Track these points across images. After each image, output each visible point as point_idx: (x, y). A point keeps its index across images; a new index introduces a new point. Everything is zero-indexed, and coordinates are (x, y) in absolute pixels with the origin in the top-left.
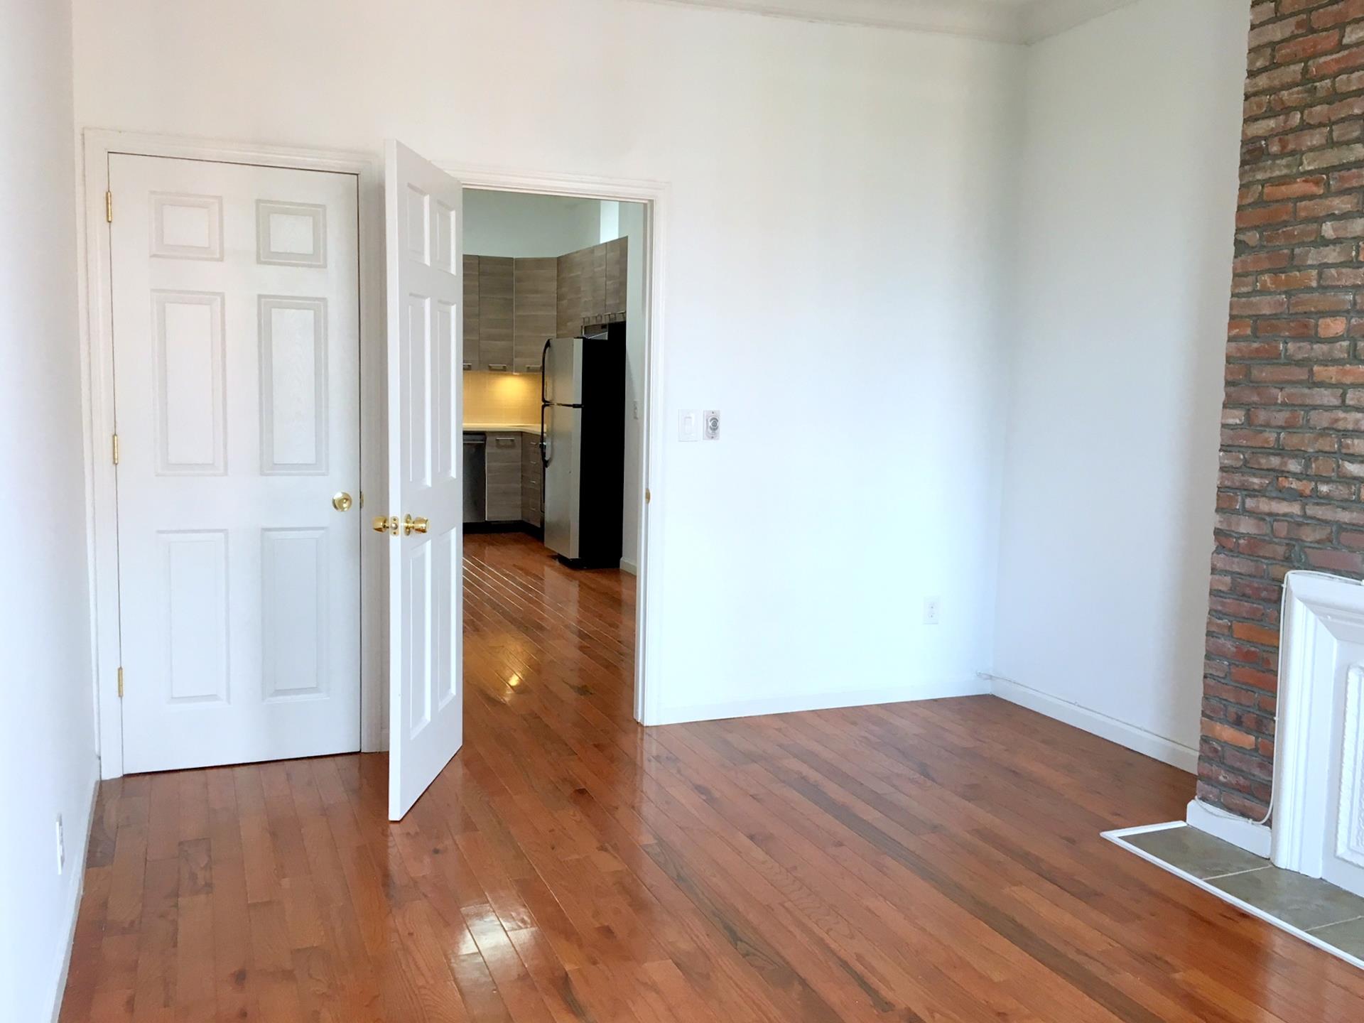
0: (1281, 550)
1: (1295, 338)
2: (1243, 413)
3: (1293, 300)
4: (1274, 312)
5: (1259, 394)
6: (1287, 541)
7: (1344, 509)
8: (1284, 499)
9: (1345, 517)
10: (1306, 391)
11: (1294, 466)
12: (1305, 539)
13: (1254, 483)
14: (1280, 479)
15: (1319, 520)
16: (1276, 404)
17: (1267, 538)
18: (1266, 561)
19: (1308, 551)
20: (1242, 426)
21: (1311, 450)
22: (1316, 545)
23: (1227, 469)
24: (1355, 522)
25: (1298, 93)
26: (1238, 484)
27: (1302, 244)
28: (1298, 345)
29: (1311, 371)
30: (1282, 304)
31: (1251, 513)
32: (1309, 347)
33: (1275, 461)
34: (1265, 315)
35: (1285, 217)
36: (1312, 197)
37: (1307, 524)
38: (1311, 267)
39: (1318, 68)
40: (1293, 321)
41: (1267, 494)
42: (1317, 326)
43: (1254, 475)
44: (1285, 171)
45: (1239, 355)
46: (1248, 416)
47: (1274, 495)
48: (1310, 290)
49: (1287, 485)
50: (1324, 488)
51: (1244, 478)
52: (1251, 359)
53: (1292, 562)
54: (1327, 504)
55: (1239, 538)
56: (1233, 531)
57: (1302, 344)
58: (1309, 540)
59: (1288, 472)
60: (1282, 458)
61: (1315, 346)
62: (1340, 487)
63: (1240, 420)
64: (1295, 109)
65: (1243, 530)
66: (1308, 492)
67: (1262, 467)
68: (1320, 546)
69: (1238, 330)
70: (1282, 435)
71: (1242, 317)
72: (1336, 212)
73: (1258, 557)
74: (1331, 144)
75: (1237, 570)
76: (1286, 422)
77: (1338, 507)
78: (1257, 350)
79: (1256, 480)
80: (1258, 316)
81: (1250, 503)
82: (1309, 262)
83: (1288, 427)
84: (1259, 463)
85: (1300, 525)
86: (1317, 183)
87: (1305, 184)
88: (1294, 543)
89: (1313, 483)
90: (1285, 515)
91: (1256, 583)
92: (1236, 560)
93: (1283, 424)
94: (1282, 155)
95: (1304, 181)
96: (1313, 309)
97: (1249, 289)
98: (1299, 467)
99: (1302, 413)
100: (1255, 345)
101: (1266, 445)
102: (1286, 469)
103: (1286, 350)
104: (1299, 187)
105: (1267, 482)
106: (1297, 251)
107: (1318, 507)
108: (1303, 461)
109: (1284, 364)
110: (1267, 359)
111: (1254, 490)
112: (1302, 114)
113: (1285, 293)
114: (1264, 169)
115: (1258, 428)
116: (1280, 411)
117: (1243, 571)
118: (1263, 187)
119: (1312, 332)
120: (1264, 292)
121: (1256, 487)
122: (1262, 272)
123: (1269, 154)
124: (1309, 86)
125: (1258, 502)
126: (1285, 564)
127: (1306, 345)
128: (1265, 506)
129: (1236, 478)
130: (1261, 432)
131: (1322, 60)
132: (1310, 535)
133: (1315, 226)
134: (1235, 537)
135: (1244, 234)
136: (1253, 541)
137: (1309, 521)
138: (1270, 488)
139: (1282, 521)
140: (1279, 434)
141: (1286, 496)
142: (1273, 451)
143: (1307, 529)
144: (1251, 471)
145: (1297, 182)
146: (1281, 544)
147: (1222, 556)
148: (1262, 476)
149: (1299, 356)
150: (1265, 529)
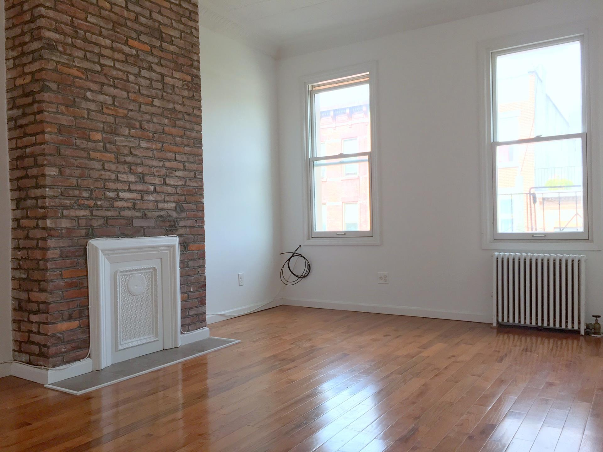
0: (83, 232)
1: (80, 138)
2: (57, 169)
3: (77, 121)
4: (69, 124)
5: (65, 161)
6: (85, 228)
7: (108, 210)
8: (81, 209)
9: (109, 214)
10: (87, 162)
11: (85, 194)
12: (94, 225)
13: (67, 203)
14: (79, 200)
15: (98, 216)
16: (74, 166)
17: (76, 227)
18: (76, 238)
19: (95, 230)
20: (58, 176)
21: (92, 187)
22: (98, 227)
23: (51, 197)
24: (113, 215)
25: (70, 29)
26: (58, 204)
27: (78, 97)
28: (81, 141)
29: (89, 153)
30: (72, 122)
31: (67, 217)
32: (86, 143)
33: (77, 192)
34: (64, 125)
35: (70, 83)
36: (81, 79)
37: (94, 219)
38: (84, 109)
39: (78, 23)
40: (78, 130)
41: (74, 208)
42: (89, 135)
43: (66, 199)
44: (67, 62)
45: (52, 141)
46: (60, 172)
47: (76, 207)
48: (84, 118)
49: (83, 203)
50: (99, 203)
51: (61, 201)
52: (59, 144)
53: (89, 236)
54: (101, 209)
55: (62, 230)
56: (58, 227)
57: (84, 141)
59: (83, 197)
60: (80, 191)
61: (89, 143)
62: (106, 202)
63: (56, 173)
64: (69, 36)
65: (64, 225)
66: (92, 205)
67: (70, 195)
68: (100, 227)
69: (50, 129)
70: (79, 181)
71: (52, 123)
72: (92, 89)
73: (73, 237)
74: (86, 58)
75: (63, 245)
76: (80, 175)
77: (106, 210)
78: (62, 140)
79: (68, 202)
80: (61, 125)
81: (66, 213)
82: (83, 106)
83: (81, 177)
84: (69, 194)
85: (91, 220)
86: (83, 73)
87: (77, 71)
88: (88, 228)
89: (94, 201)
90: (83, 216)
91: (72, 249)
92: (61, 241)
93: (79, 176)
94: (64, 53)
95: (76, 70)
96: (87, 127)
97: (55, 110)
98: (87, 195)
99: (87, 171)
100: (61, 138)
101: (72, 185)
102: (81, 196)
103: (76, 143)
104: (74, 72)
105: (73, 202)
106: (76, 99)
107: (98, 211)
108: (89, 192)
109: (75, 149)
110: (67, 145)
111: (67, 206)
112: (72, 39)
113: (74, 117)
114: (56, 56)
115: (66, 177)
116: (77, 169)
117: (65, 245)
118: (57, 64)
119: (87, 137)
120: (62, 113)
121: (68, 205)
122: (62, 104)
123: (58, 50)
124: (75, 29)
125: (70, 212)
126: (86, 237)
128: (73, 213)
129: (57, 201)
130: (68, 179)
131: (80, 21)
132: (96, 223)
133: (83, 91)
134: (60, 230)
135: (49, 83)
136: (69, 230)
137: (94, 218)
138: (75, 205)
139: (83, 219)
140: (77, 180)
141: (83, 208)
142: (75, 188)
143: (93, 221)
144: (65, 197)
145: (73, 69)
146: (83, 229)
147: (53, 240)
148: (70, 200)
149: (82, 146)
150: (75, 224)
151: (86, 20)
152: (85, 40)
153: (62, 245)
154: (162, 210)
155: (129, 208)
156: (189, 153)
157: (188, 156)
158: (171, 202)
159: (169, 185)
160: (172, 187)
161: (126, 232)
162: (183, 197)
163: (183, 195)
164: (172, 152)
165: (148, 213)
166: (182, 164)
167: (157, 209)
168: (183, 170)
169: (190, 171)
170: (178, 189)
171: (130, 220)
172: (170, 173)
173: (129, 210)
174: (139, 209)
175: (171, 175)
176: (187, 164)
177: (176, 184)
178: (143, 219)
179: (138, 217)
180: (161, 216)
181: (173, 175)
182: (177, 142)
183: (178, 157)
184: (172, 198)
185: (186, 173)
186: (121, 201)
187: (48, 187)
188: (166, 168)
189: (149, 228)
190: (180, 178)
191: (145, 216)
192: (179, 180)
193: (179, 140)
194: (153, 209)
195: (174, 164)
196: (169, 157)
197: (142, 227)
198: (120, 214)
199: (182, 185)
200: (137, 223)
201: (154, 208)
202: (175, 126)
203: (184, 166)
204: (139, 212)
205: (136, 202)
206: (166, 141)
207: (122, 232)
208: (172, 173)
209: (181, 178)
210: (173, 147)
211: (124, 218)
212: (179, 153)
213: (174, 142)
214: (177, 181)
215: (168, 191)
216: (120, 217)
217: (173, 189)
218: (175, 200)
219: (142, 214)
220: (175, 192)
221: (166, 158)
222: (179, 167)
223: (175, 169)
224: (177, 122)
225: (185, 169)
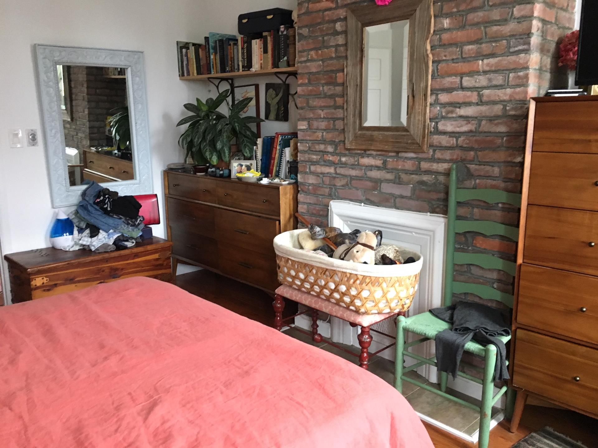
0: (327, 191)
1: (328, 84)
2: (307, 123)
3: (326, 64)
4: (317, 71)
5: (313, 113)
6: (329, 186)
7: (353, 169)
8: (327, 166)
9: (353, 173)
10: (333, 111)
11: (330, 149)
13: (314, 158)
14: (325, 156)
15: (342, 175)
16: (321, 118)
17: (321, 185)
18: (321, 197)
19: (339, 190)
20: (307, 130)
21: (337, 141)
22: (341, 188)
23: (302, 152)
24: (357, 175)
26: (307, 159)
27: (327, 35)
28: (329, 87)
29: (335, 101)
30: (320, 66)
31: (314, 173)
32: (333, 88)
33: (322, 147)
34: (313, 72)
35: (319, 21)
36: (330, 9)
37: (338, 177)
38: (332, 46)
40: (326, 75)
41: (320, 164)
42: (336, 77)
43: (314, 154)
45: (303, 93)
46: (309, 124)
47: (323, 163)
48: (331, 58)
49: (328, 159)
50: (344, 159)
51: (309, 156)
52: (309, 95)
53: (332, 197)
54: (345, 167)
56: (306, 183)
57: (331, 87)
58: (338, 185)
59: (328, 152)
60: (325, 145)
61: (336, 88)
62: (350, 158)
63: (306, 127)
65: (311, 181)
66: (337, 161)
67: (317, 150)
68: (343, 188)
69: (301, 81)
70: (324, 134)
71: (303, 74)
72: (342, 17)
73: (318, 194)
76: (326, 127)
77: (350, 168)
78: (311, 91)
79: (315, 157)
80: (311, 73)
81: (313, 168)
82: (331, 44)
83: (326, 129)
84: (315, 148)
85: (334, 178)
87: (326, 3)
88: (332, 187)
89: (339, 157)
90: (328, 173)
91: (318, 208)
92: (308, 197)
96: (334, 69)
97: (305, 59)
98: (333, 149)
99: (332, 122)
100: (310, 88)
101: (318, 139)
103: (324, 90)
104: (324, 5)
105: (319, 157)
106: (325, 38)
107: (341, 169)
108: (334, 146)
109: (323, 98)
110: (316, 95)
111: (314, 162)
113: (322, 60)
115: (314, 130)
116: (323, 121)
117: (312, 202)
118: (308, 5)
119: (334, 81)
120: (312, 60)
121: (315, 160)
122: (312, 50)
125: (316, 168)
126: (329, 197)
128: (320, 169)
129: (306, 156)
130: (315, 132)
132: (339, 183)
133: (332, 25)
135: (302, 30)
136: (316, 187)
137: (338, 176)
138: (321, 161)
139: (327, 176)
141: (328, 164)
142: (320, 142)
143: (337, 180)
144: (312, 152)
146: (326, 188)
147: (302, 195)
148: (317, 155)
149: (330, 93)
150: (320, 181)
153: (308, 201)
154: (428, 172)
155: (378, 168)
156: (493, 68)
157: (492, 76)
158: (444, 161)
159: (444, 133)
160: (450, 137)
161: (372, 199)
162: (472, 153)
163: (471, 149)
164: (455, 75)
165: (403, 176)
166: (475, 93)
167: (418, 171)
168: (477, 104)
169: (494, 103)
170: (460, 140)
171: (377, 182)
172: (448, 112)
173: (378, 170)
174: (392, 169)
175: (450, 115)
176: (486, 92)
177: (458, 130)
178: (394, 183)
179: (388, 181)
180: (422, 183)
181: (454, 115)
182: (466, 54)
183: (467, 81)
184: (447, 155)
185: (483, 108)
186: (368, 157)
187: (300, 141)
188: (442, 104)
189: (402, 197)
190: (468, 119)
191: (398, 181)
192: (465, 122)
193: (472, 50)
194: (413, 171)
195: (458, 96)
197: (392, 195)
198: (366, 174)
199: (471, 131)
200: (387, 188)
201: (414, 168)
202: (465, 26)
203: (480, 96)
204: (391, 173)
205: (388, 159)
206: (444, 58)
207: (368, 198)
208: (452, 112)
209: (470, 119)
210: (457, 65)
211: (371, 179)
212: (471, 74)
213: (460, 57)
214: (459, 125)
215: (440, 143)
216: (366, 177)
217: (451, 139)
218: (455, 157)
219: (395, 177)
220: (453, 144)
221: (441, 87)
222: (467, 100)
223: (458, 103)
224: (471, 16)
225: (481, 102)
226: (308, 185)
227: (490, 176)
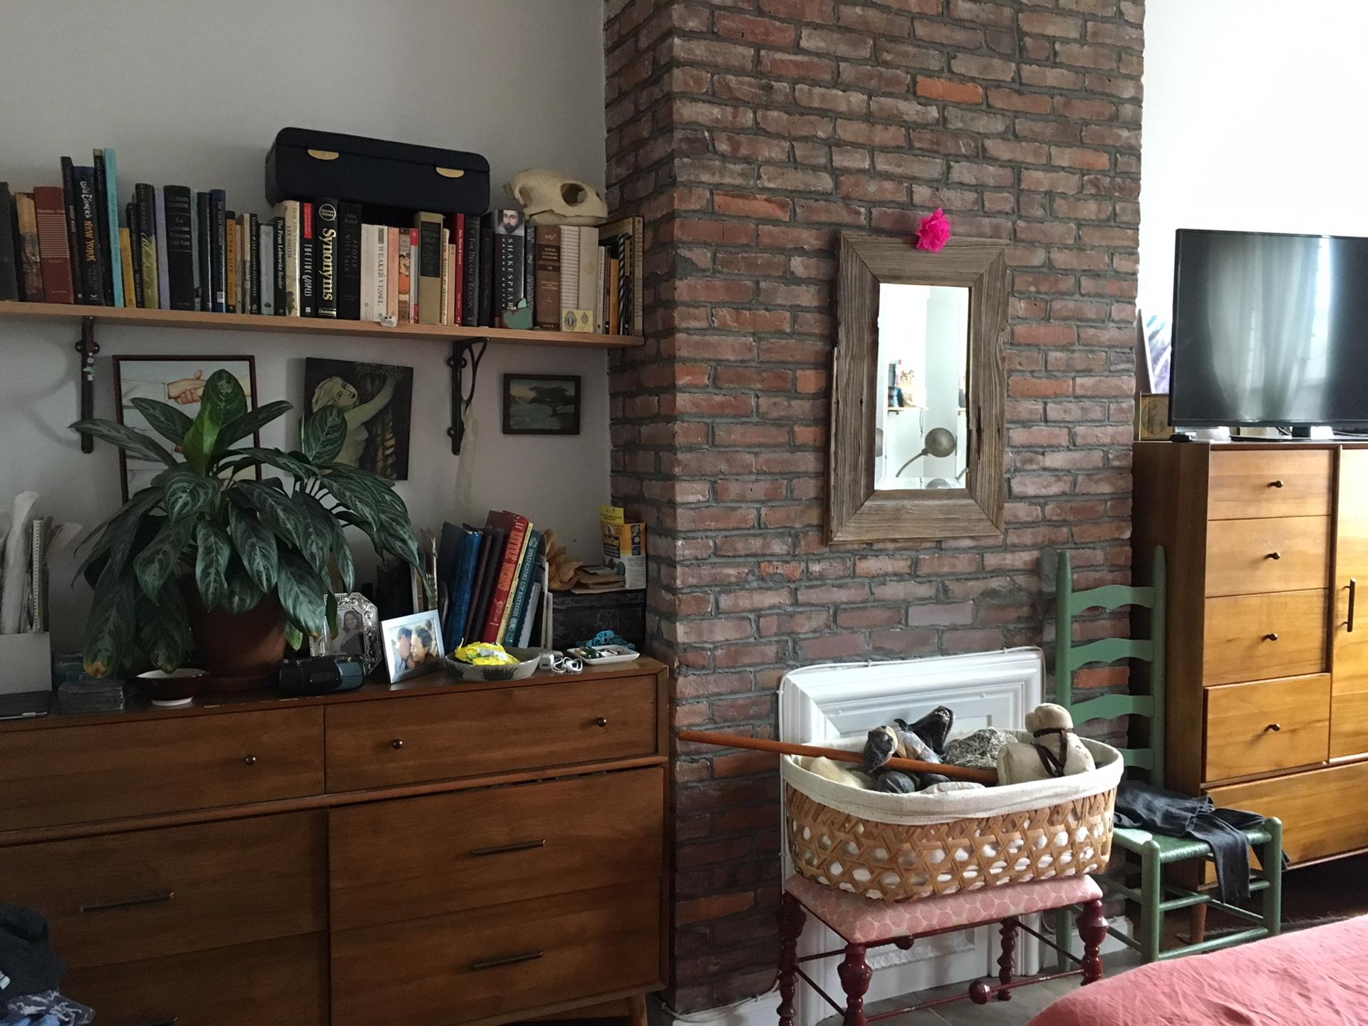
0: (771, 651)
1: (767, 392)
2: (707, 486)
3: (764, 345)
4: (740, 358)
5: (728, 461)
6: (776, 639)
7: (840, 587)
8: (769, 589)
9: (842, 596)
10: (787, 455)
11: (778, 547)
12: (799, 630)
13: (729, 576)
14: (762, 565)
15: (812, 605)
16: (751, 473)
17: (752, 640)
18: (752, 669)
19: (803, 643)
20: (707, 504)
21: (797, 525)
22: (811, 635)
23: (688, 563)
24: (852, 599)
25: (750, 85)
26: (707, 580)
27: (767, 277)
28: (772, 400)
29: (792, 432)
30: (750, 349)
31: (728, 614)
32: (786, 404)
33: (756, 544)
34: (728, 360)
35: (744, 241)
36: (776, 222)
37: (801, 613)
38: (782, 307)
39: (774, 62)
40: (765, 371)
41: (747, 586)
42: (795, 379)
43: (728, 565)
44: (738, 181)
45: (695, 410)
46: (714, 491)
47: (754, 584)
48: (780, 333)
49: (771, 570)
50: (816, 568)
51: (714, 571)
52: (714, 416)
53: (786, 662)
54: (821, 586)
55: (716, 648)
56: (705, 642)
57: (777, 399)
58: (803, 630)
59: (772, 555)
60: (764, 539)
61: (794, 403)
62: (834, 564)
63: (703, 496)
64: (746, 104)
65: (719, 637)
66: (797, 575)
67: (738, 553)
68: (817, 635)
69: (690, 378)
70: (763, 511)
71: (696, 361)
72: (806, 247)
73: (743, 666)
74: (793, 162)
75: (715, 690)
76: (765, 495)
78: (721, 405)
79: (732, 571)
80: (719, 361)
81: (725, 601)
82: (779, 301)
83: (768, 501)
84: (735, 550)
85: (792, 615)
86: (782, 206)
87: (766, 204)
88: (784, 638)
89: (803, 564)
90: (771, 607)
91: (741, 698)
92: (711, 678)
93: (763, 498)
94: (733, 157)
95: (766, 200)
96: (789, 359)
97: (704, 324)
98: (785, 547)
99: (785, 482)
100: (719, 399)
101: (743, 526)
102: (768, 552)
103: (758, 406)
104: (760, 206)
105: (746, 571)
106: (763, 285)
107: (811, 591)
108: (790, 539)
109: (756, 424)
110: (735, 416)
111: (730, 584)
112: (755, 113)
113: (753, 334)
114: (709, 169)
115: (730, 505)
116: (757, 481)
117: (722, 690)
118: (712, 193)
119: (789, 386)
120: (724, 330)
121: (733, 580)
122: (722, 304)
123: (715, 152)
124: (764, 81)
125: (737, 598)
126: (777, 666)
127: (782, 401)
128: (745, 601)
129: (703, 572)
130: (734, 509)
131: (779, 56)
132: (806, 625)
133: (780, 258)
134: (710, 649)
135: (690, 250)
136: (735, 650)
137: (801, 609)
138: (750, 578)
139: (770, 615)
140: (759, 510)
141: (771, 584)
142: (752, 531)
143: (800, 619)
144: (725, 560)
145: (756, 199)
146: (770, 643)
147: (691, 678)
148: (738, 565)
149: (775, 414)
150: (750, 629)
151: (797, 49)
152: (793, 107)
153: (713, 689)
154: (998, 572)
155: (899, 577)
156: (1089, 393)
157: (1087, 404)
158: (1024, 548)
159: (1022, 498)
160: (1032, 504)
161: (887, 645)
162: (1065, 530)
163: (1064, 523)
164: (1035, 397)
165: (953, 586)
166: (1065, 431)
167: (981, 572)
168: (1068, 449)
169: (1090, 447)
170: (1049, 508)
171: (900, 609)
172: (1025, 462)
173: (899, 581)
174: (929, 575)
175: (1028, 467)
176: (1080, 430)
177: (1044, 492)
178: (937, 603)
179: (923, 601)
180: (992, 593)
181: (1035, 467)
182: (1052, 365)
183: (1054, 411)
184: (1028, 537)
185: (1076, 455)
186: (877, 556)
187: (682, 535)
188: (1015, 447)
189: (955, 628)
190: (1056, 473)
191: (943, 597)
192: (1054, 478)
193: (1060, 359)
194: (969, 574)
195: (1040, 433)
196: (1025, 416)
197: (934, 629)
198: (872, 593)
199: (1064, 494)
200: (920, 617)
201: (973, 569)
202: (1049, 318)
203: (1072, 436)
204: (927, 584)
205: (921, 557)
206: (1019, 367)
207: (877, 645)
208: (1031, 461)
209: (1060, 474)
210: (1038, 381)
211: (884, 604)
212: (1057, 397)
213: (1043, 369)
214: (1045, 484)
215: (1016, 516)
216: (874, 601)
217: (1033, 507)
218: (1040, 540)
219: (937, 590)
220: (1037, 516)
221: (1015, 418)
222: (1054, 442)
223: (1041, 447)
224: (1057, 305)
225: (1075, 445)
226: (710, 646)
227: (1092, 566)
